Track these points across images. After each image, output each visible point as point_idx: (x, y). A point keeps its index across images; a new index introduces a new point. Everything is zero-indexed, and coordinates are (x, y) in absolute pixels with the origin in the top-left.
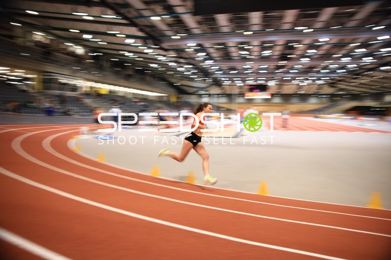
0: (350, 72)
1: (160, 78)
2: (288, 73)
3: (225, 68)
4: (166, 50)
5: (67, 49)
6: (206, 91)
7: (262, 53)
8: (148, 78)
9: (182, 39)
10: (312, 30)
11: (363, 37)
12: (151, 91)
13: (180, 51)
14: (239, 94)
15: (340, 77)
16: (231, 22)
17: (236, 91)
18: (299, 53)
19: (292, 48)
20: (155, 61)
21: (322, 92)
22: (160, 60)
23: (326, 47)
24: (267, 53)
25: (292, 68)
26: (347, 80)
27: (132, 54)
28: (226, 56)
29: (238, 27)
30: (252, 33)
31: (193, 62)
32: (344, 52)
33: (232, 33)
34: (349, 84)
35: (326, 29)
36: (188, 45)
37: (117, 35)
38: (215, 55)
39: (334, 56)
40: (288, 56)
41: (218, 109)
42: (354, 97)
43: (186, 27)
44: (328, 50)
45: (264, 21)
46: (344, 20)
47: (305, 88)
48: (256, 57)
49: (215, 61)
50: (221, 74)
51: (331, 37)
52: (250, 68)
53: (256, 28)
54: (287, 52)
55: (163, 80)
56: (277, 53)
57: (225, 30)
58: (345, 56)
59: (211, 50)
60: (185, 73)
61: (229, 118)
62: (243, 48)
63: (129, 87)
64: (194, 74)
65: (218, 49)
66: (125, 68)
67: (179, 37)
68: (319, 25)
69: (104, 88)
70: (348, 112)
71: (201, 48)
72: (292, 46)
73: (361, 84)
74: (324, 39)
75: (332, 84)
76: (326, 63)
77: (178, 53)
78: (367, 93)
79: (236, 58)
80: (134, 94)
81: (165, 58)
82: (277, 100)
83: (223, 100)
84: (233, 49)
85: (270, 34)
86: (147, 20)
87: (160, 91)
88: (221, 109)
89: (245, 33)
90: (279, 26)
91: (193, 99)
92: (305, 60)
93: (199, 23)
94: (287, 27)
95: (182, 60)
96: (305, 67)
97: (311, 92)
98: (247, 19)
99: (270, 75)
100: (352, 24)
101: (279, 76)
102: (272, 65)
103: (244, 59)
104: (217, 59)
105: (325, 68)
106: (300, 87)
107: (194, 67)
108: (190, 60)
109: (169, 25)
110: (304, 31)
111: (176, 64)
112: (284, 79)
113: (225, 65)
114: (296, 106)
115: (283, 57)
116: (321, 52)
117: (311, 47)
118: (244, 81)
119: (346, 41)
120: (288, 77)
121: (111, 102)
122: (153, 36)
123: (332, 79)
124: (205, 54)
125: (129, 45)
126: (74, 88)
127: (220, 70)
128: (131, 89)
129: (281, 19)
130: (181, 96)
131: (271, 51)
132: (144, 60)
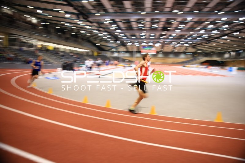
0: (204, 39)
1: (87, 40)
2: (168, 38)
3: (128, 35)
4: (91, 22)
5: (26, 19)
6: (116, 49)
7: (152, 26)
8: (80, 40)
9: (101, 15)
10: (182, 13)
11: (213, 18)
12: (81, 49)
13: (100, 24)
14: (137, 51)
15: (198, 42)
16: (133, 6)
17: (135, 50)
18: (174, 26)
19: (171, 23)
20: (84, 29)
21: (187, 51)
22: (88, 29)
23: (191, 23)
24: (154, 26)
25: (170, 36)
26: (203, 44)
27: (69, 24)
28: (130, 27)
29: (137, 9)
30: (145, 13)
31: (108, 31)
32: (201, 27)
33: (133, 13)
34: (204, 47)
35: (191, 12)
36: (106, 20)
37: (60, 12)
38: (122, 26)
39: (195, 29)
40: (168, 28)
41: (124, 60)
42: (206, 54)
43: (105, 8)
44: (192, 25)
45: (153, 6)
46: (202, 7)
47: (178, 48)
48: (148, 29)
49: (122, 30)
50: (126, 39)
51: (193, 17)
52: (144, 35)
53: (148, 10)
54: (167, 26)
55: (89, 41)
56: (161, 26)
57: (129, 10)
58: (201, 29)
59: (120, 23)
60: (103, 38)
61: (131, 67)
62: (140, 22)
63: (67, 46)
64: (109, 38)
65: (124, 23)
66: (64, 33)
67: (99, 14)
68: (187, 10)
69: (51, 46)
70: (203, 63)
71: (114, 22)
72: (171, 22)
73: (210, 46)
74: (189, 18)
75: (194, 47)
76: (191, 33)
77: (99, 25)
78: (214, 52)
79: (136, 29)
80: (70, 50)
81: (90, 27)
82: (160, 55)
83: (127, 55)
84: (134, 23)
85: (157, 14)
86: (79, 2)
87: (87, 49)
88: (126, 61)
89: (142, 13)
90: (163, 10)
91: (108, 54)
92: (178, 31)
93: (112, 6)
94: (167, 10)
95: (101, 29)
96: (178, 35)
97: (181, 51)
98: (143, 4)
99: (157, 39)
100: (206, 10)
101: (162, 41)
102: (158, 34)
103: (141, 30)
104: (124, 29)
105: (190, 36)
106: (174, 48)
107: (109, 33)
108: (107, 29)
109: (93, 6)
110: (178, 13)
111: (97, 32)
112: (165, 42)
113: (129, 33)
114: (171, 59)
115: (165, 29)
116: (188, 26)
117: (182, 23)
118: (140, 43)
119: (203, 20)
120: (167, 41)
121: (55, 55)
122: (83, 13)
123: (194, 43)
124: (115, 25)
125: (67, 18)
126: (31, 46)
127: (125, 36)
128: (68, 47)
129: (164, 5)
130: (100, 52)
131: (157, 25)
132: (77, 28)
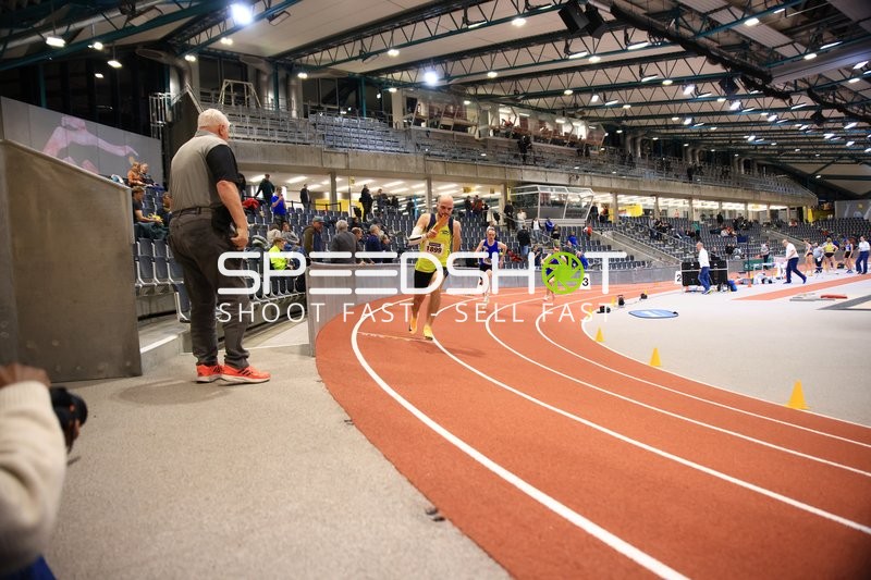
1: (774, 166)
13: (823, 91)
37: (662, 83)
55: (778, 169)
69: (637, 204)
77: (817, 98)
86: (733, 31)
95: (830, 113)
109: (787, 31)
122: (746, 68)
132: (722, 130)
